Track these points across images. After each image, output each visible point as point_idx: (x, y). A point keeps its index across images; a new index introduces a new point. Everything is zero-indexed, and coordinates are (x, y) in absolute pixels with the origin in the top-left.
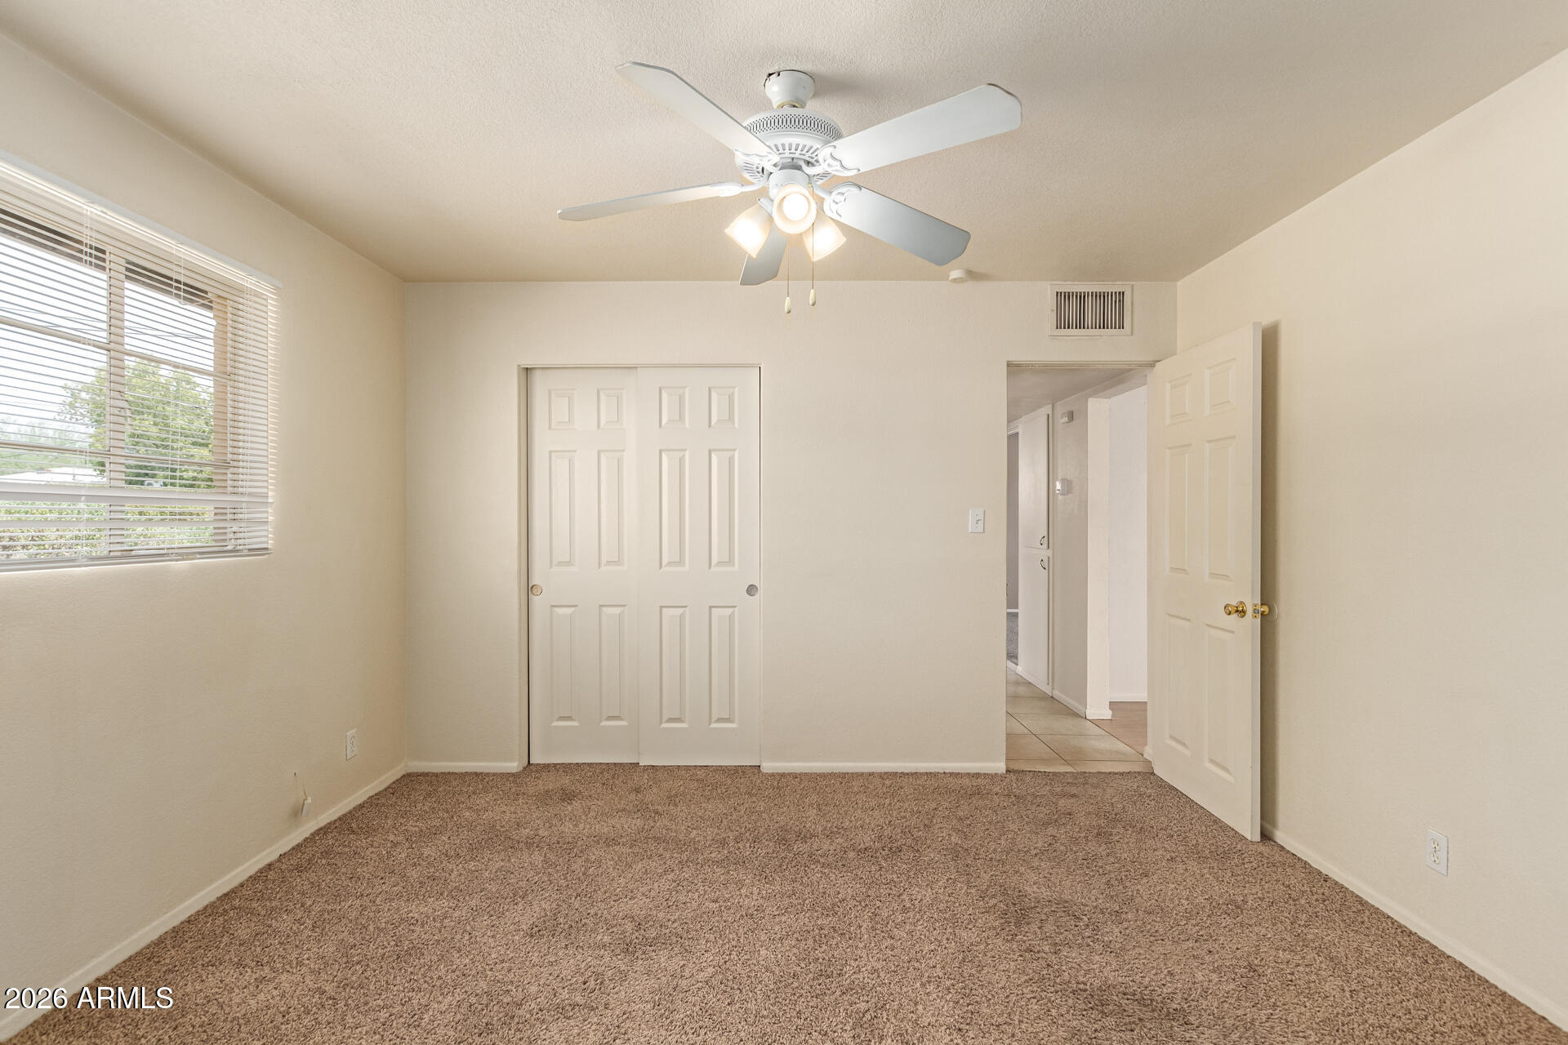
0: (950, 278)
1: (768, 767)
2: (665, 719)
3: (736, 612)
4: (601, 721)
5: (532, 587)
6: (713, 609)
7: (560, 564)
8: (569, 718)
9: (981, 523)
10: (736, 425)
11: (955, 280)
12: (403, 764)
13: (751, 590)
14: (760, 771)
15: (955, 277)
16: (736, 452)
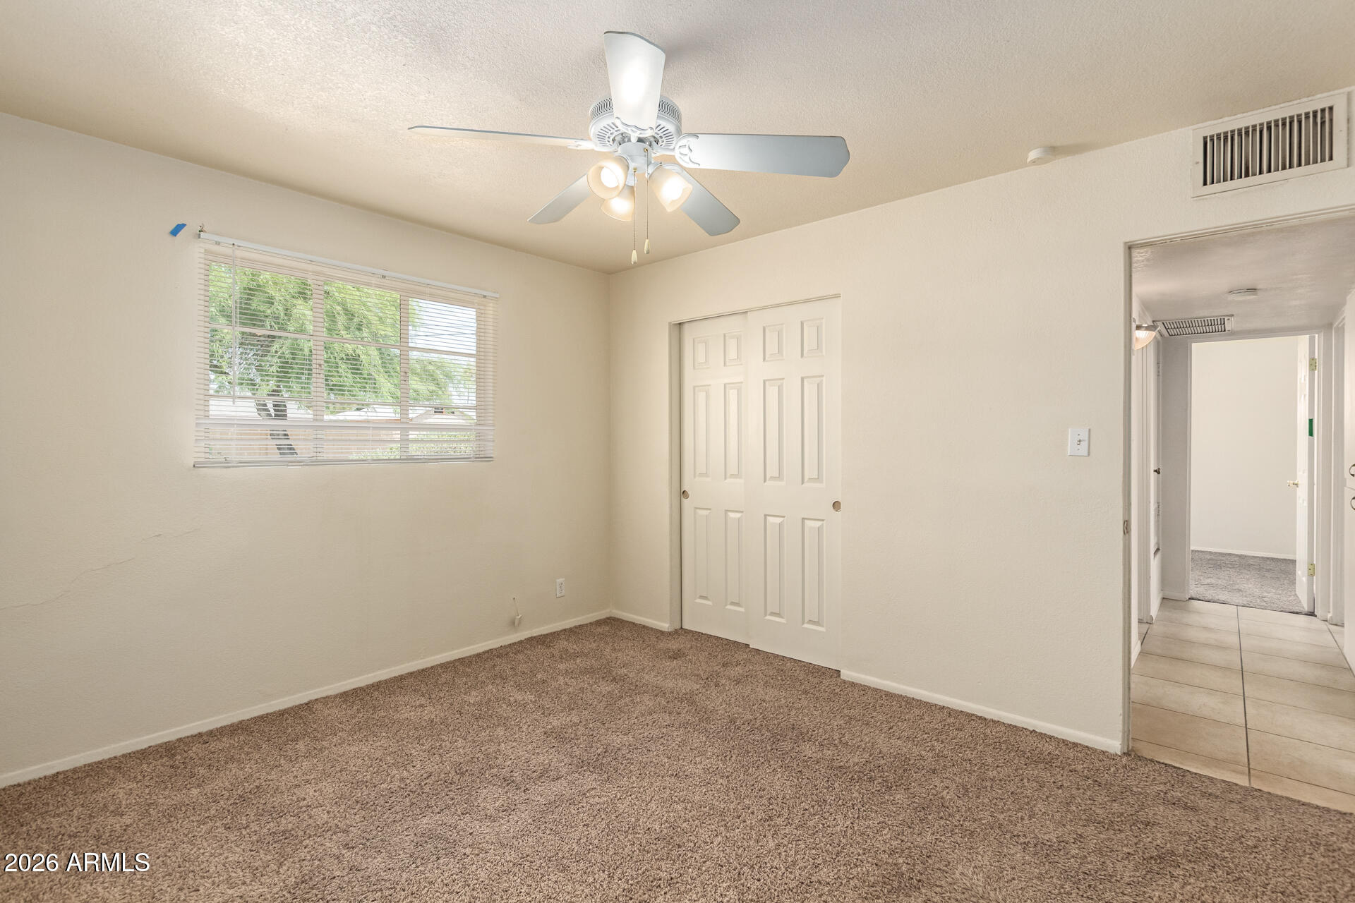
0: (1029, 160)
1: (847, 674)
2: (768, 612)
3: (824, 525)
4: (726, 605)
5: (684, 492)
6: (806, 521)
7: (701, 475)
8: (705, 598)
9: (1084, 445)
10: (824, 353)
11: (1034, 162)
12: (608, 610)
13: (836, 505)
14: (839, 676)
15: (1033, 158)
16: (824, 378)
